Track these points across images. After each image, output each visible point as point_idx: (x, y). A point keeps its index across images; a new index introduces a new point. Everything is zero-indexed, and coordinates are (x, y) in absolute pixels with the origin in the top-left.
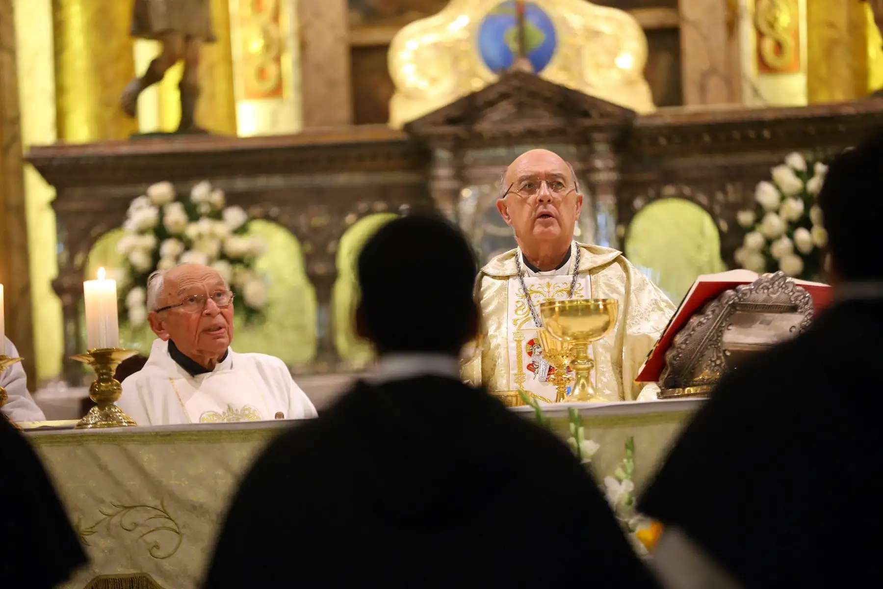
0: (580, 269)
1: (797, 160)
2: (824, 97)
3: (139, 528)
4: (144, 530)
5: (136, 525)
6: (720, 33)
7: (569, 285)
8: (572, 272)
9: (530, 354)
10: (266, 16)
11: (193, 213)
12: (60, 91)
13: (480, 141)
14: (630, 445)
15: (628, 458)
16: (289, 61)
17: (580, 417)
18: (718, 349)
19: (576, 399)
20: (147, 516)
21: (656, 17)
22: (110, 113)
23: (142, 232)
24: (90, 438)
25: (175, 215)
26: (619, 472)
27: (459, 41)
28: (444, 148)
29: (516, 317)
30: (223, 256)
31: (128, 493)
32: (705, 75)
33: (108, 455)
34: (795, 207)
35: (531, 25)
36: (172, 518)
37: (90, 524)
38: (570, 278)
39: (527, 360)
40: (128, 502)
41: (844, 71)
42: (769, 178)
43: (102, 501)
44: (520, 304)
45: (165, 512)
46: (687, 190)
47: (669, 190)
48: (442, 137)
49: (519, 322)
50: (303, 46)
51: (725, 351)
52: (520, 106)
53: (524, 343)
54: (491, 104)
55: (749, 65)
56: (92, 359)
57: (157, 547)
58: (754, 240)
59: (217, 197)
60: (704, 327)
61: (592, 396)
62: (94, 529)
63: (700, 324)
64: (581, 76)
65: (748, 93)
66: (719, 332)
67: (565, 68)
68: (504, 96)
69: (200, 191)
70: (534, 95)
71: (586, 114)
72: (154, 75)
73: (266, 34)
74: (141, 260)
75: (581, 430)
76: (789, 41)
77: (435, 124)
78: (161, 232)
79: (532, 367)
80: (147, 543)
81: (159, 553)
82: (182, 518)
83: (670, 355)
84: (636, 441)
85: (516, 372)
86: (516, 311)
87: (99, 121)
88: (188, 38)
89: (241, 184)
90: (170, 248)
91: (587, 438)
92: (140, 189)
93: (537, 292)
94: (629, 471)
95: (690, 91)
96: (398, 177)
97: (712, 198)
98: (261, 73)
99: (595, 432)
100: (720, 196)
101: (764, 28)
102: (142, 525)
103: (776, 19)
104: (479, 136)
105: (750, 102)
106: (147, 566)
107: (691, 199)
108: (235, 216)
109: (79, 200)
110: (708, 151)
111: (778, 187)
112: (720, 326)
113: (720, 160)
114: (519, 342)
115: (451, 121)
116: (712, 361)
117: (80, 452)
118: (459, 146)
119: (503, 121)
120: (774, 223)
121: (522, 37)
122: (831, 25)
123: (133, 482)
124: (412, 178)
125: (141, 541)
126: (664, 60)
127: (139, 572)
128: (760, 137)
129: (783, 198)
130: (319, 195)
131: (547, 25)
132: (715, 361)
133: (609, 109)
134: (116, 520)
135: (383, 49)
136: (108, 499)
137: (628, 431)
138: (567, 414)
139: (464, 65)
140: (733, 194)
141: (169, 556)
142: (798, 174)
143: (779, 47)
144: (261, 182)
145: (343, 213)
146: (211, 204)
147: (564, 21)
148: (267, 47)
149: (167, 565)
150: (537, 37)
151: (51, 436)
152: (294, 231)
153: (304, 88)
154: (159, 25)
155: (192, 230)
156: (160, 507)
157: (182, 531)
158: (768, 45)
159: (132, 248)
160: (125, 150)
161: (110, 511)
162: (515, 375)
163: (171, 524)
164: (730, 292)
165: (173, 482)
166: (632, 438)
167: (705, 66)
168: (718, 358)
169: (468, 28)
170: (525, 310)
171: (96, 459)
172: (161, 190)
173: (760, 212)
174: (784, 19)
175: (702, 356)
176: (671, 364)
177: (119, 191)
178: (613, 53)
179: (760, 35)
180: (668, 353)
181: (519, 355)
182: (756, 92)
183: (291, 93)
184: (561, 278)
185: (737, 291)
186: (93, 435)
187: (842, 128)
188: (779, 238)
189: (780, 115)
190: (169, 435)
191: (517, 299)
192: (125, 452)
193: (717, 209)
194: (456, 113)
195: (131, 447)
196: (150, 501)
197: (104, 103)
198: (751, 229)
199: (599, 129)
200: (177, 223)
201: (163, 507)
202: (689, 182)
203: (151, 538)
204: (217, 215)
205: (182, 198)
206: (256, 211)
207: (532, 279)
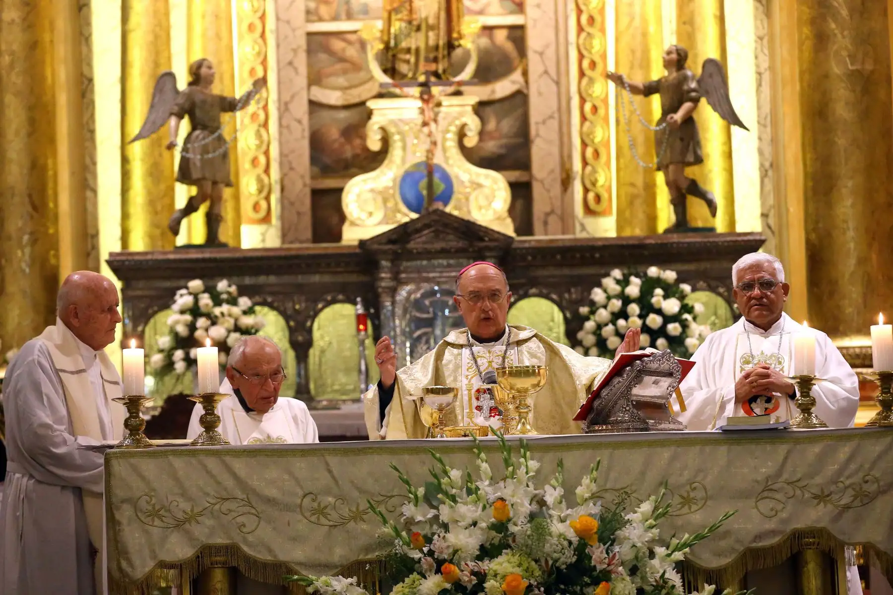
0: (511, 342)
1: (617, 273)
2: (627, 233)
3: (233, 513)
4: (235, 514)
5: (230, 511)
6: (557, 188)
7: (503, 352)
8: (505, 343)
9: (478, 399)
10: (260, 170)
11: (217, 301)
12: (125, 216)
13: (412, 256)
14: (560, 464)
15: (559, 472)
16: (274, 198)
17: (527, 444)
18: (628, 400)
19: (518, 433)
20: (237, 505)
21: (515, 175)
22: (158, 232)
23: (182, 312)
24: (200, 452)
25: (205, 300)
26: (553, 482)
27: (387, 188)
28: (387, 260)
29: (467, 373)
30: (237, 329)
31: (226, 489)
32: (547, 215)
33: (212, 463)
34: (617, 304)
35: (436, 178)
36: (254, 506)
37: (201, 509)
38: (504, 347)
39: (475, 403)
40: (224, 495)
41: (641, 216)
42: (599, 285)
43: (208, 494)
44: (470, 364)
45: (250, 503)
46: (545, 291)
47: (533, 291)
48: (385, 252)
49: (469, 377)
50: (283, 190)
51: (632, 401)
52: (437, 233)
53: (473, 391)
54: (418, 231)
55: (579, 209)
56: (201, 400)
57: (244, 525)
58: (590, 325)
59: (233, 289)
60: (620, 384)
61: (529, 431)
62: (202, 513)
63: (619, 382)
64: (469, 212)
65: (578, 227)
66: (629, 388)
67: (456, 208)
68: (427, 226)
69: (222, 285)
70: (446, 225)
71: (481, 239)
72: (191, 208)
73: (259, 180)
74: (182, 330)
75: (528, 453)
76: (605, 195)
77: (380, 244)
78: (195, 311)
79: (479, 408)
80: (237, 523)
81: (245, 530)
82: (261, 507)
83: (596, 403)
84: (564, 462)
85: (468, 411)
86: (468, 370)
87: (151, 237)
88: (215, 183)
89: (248, 281)
90: (202, 322)
91: (532, 459)
92: (182, 283)
93: (481, 357)
94: (560, 481)
95: (537, 225)
96: (354, 278)
97: (561, 296)
98: (256, 208)
99: (537, 455)
100: (567, 296)
101: (589, 185)
102: (234, 511)
103: (596, 180)
104: (410, 252)
105: (580, 235)
106: (238, 539)
107: (547, 297)
108: (245, 302)
109: (141, 288)
110: (560, 265)
111: (605, 291)
112: (629, 385)
113: (566, 271)
114: (470, 390)
115: (391, 242)
116: (623, 407)
117: (193, 461)
118: (396, 258)
119: (424, 243)
120: (603, 314)
121: (430, 186)
122: (633, 185)
123: (229, 483)
124: (363, 278)
125: (233, 521)
126: (520, 203)
127: (231, 542)
128: (593, 257)
129: (609, 298)
130: (300, 288)
131: (447, 179)
132: (625, 408)
133: (496, 236)
134: (217, 507)
135: (339, 191)
136: (212, 493)
137: (559, 454)
138: (518, 443)
139: (390, 204)
140: (575, 294)
141: (253, 531)
142: (618, 282)
143: (598, 198)
144: (262, 279)
145: (316, 302)
146: (229, 293)
147: (457, 177)
148: (260, 191)
149: (250, 538)
150: (440, 187)
151: (175, 451)
152: (283, 313)
153: (282, 218)
154: (196, 175)
155: (217, 311)
156: (246, 500)
157: (260, 515)
158: (591, 196)
159: (177, 322)
160: (172, 257)
161: (213, 501)
162: (467, 413)
163: (253, 511)
164: (638, 362)
165: (255, 482)
166: (562, 459)
167: (548, 209)
168: (628, 405)
169: (394, 180)
170: (474, 369)
171: (205, 467)
172: (196, 284)
173: (594, 307)
174: (601, 180)
175: (616, 404)
176: (597, 409)
177: (168, 284)
178: (490, 199)
179: (586, 191)
180: (595, 402)
181: (470, 399)
182: (583, 228)
183: (275, 220)
184: (499, 348)
185: (643, 362)
186: (202, 450)
187: (646, 253)
188: (606, 325)
189: (606, 243)
190: (253, 451)
191: (468, 361)
192: (224, 462)
193: (564, 303)
194: (394, 237)
195: (228, 459)
196: (239, 494)
197: (154, 225)
198: (587, 319)
199: (489, 249)
200: (207, 305)
201: (248, 499)
202: (546, 285)
203: (240, 520)
204: (233, 302)
205: (210, 290)
206: (258, 299)
207: (478, 348)
